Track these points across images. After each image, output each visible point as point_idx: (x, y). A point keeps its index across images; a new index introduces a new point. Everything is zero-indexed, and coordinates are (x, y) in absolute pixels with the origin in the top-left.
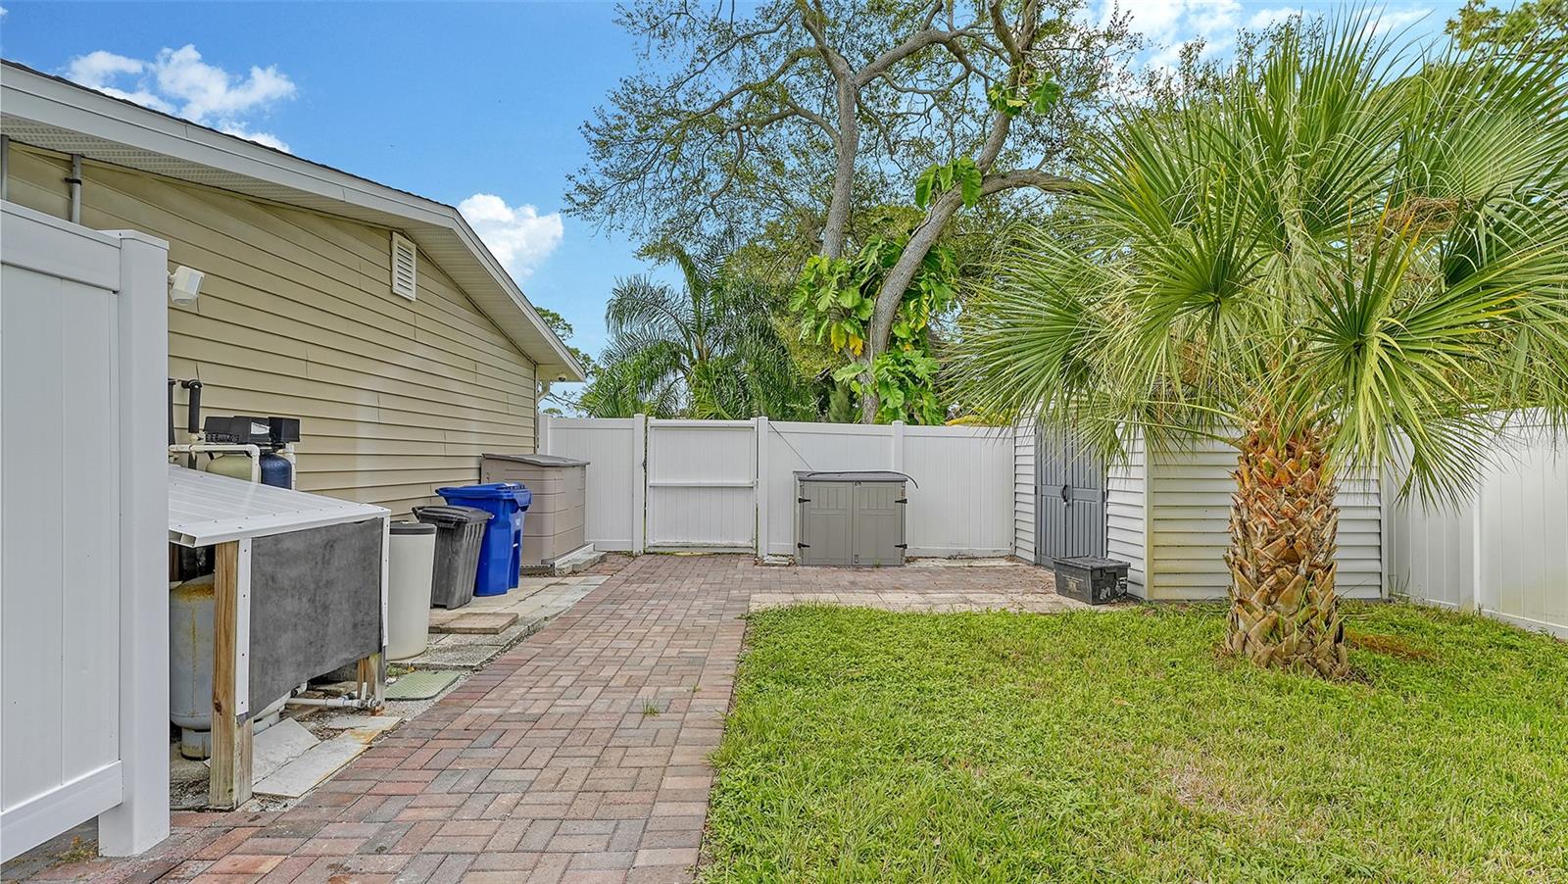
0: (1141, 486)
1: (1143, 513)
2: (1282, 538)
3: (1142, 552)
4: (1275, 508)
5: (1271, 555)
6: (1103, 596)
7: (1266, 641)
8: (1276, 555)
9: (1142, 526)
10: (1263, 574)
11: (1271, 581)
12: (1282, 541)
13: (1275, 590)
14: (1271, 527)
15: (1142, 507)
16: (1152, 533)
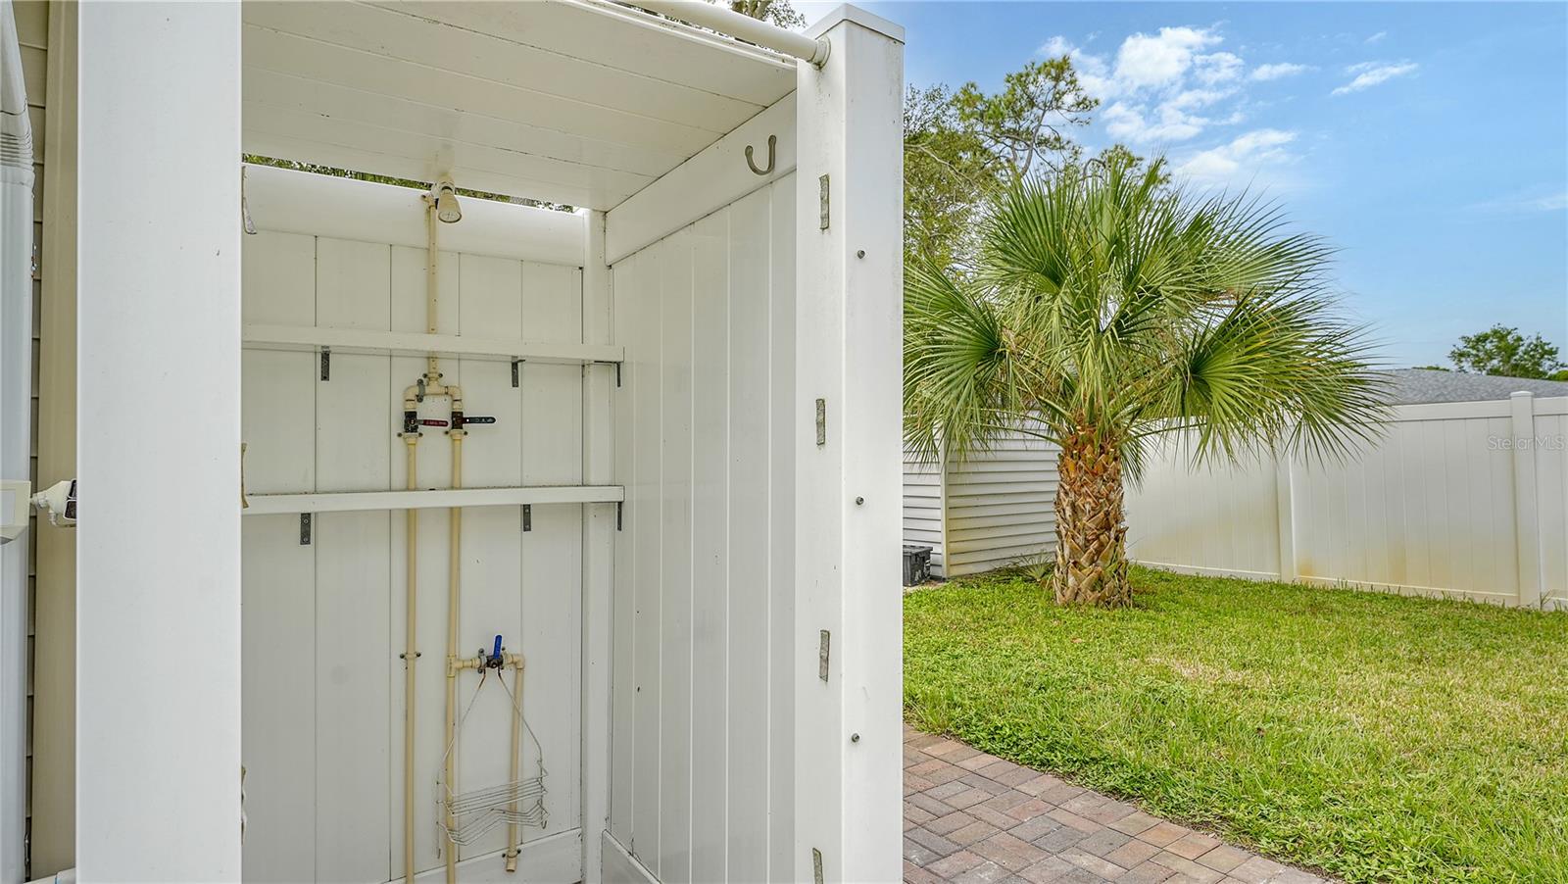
0: (939, 480)
1: (941, 503)
2: (1102, 513)
3: (941, 537)
4: (1096, 491)
5: (1093, 527)
6: (917, 578)
7: (1093, 590)
8: (1097, 525)
9: (940, 514)
10: (1088, 541)
11: (1095, 544)
12: (1101, 515)
13: (1098, 552)
14: (1093, 505)
15: (939, 498)
16: (949, 520)
